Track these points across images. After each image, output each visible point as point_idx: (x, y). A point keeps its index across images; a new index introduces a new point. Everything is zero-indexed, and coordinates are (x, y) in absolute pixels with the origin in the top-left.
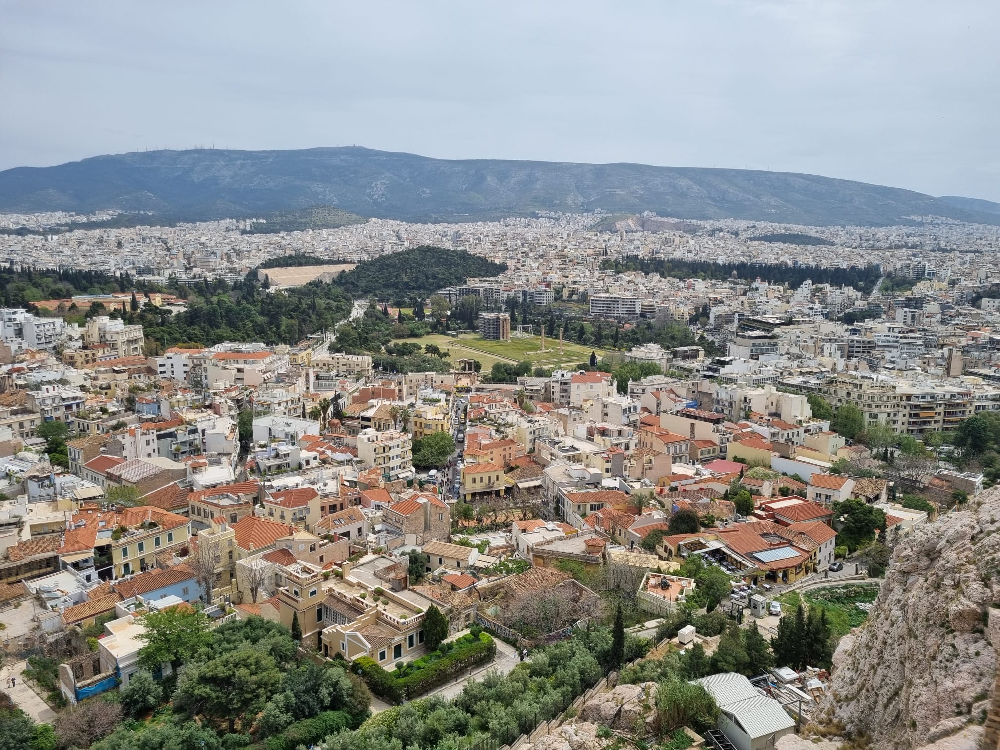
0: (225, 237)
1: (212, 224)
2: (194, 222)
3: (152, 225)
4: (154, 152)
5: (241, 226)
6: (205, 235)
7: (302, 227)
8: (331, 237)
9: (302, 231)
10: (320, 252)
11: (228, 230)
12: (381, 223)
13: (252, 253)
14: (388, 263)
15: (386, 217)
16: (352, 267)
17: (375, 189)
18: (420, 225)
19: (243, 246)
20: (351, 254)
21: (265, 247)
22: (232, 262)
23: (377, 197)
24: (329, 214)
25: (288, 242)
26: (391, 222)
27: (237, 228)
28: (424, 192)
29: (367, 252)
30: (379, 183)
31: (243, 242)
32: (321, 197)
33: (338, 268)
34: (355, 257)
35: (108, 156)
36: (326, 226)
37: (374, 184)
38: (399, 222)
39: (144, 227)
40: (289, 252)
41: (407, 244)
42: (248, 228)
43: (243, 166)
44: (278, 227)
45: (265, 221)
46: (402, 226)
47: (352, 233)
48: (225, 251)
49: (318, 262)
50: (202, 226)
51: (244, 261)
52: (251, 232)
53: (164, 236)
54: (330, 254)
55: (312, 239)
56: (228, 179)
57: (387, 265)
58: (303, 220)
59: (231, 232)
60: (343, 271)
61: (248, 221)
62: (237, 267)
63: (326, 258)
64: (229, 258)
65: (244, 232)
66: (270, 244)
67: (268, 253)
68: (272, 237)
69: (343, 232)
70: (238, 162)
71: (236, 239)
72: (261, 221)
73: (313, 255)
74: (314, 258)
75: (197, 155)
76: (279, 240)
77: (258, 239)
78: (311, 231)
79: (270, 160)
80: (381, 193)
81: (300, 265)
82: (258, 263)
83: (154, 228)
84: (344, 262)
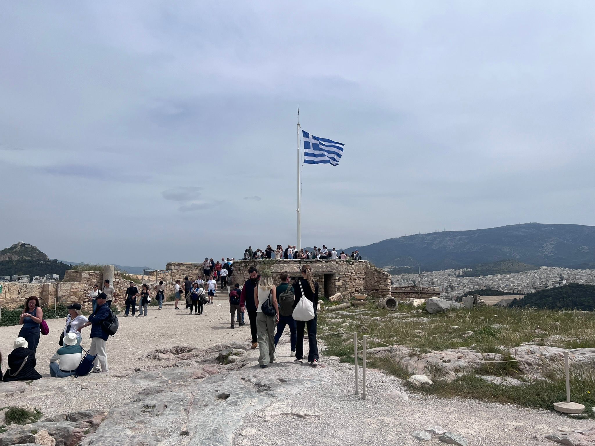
0: (447, 279)
1: (441, 272)
2: (431, 271)
3: (409, 273)
4: (414, 235)
5: (457, 273)
6: (436, 278)
7: (493, 273)
8: (512, 279)
9: (494, 275)
10: (502, 287)
11: (449, 275)
12: (549, 269)
13: (460, 288)
14: (545, 294)
15: (553, 266)
16: (523, 296)
17: (546, 248)
18: (579, 270)
19: (456, 284)
20: (523, 288)
21: (468, 285)
22: (448, 293)
23: (547, 253)
24: (512, 265)
25: (483, 281)
26: (557, 268)
27: (455, 274)
28: (583, 248)
29: (534, 287)
30: (548, 244)
31: (456, 282)
32: (508, 255)
33: (512, 297)
34: (526, 291)
35: (391, 239)
36: (510, 272)
37: (544, 245)
38: (564, 269)
39: (405, 274)
40: (483, 287)
41: (564, 282)
42: (461, 274)
43: (460, 239)
44: (479, 273)
45: (471, 270)
46: (566, 272)
47: (527, 276)
48: (445, 287)
49: (499, 293)
50: (435, 273)
51: (455, 292)
52: (463, 276)
53: (414, 279)
54: (509, 289)
55: (499, 280)
56: (451, 247)
57: (545, 296)
58: (495, 269)
59: (451, 277)
60: (515, 299)
61: (461, 270)
62: (450, 295)
63: (506, 291)
64: (447, 290)
65: (459, 276)
66: (472, 283)
67: (470, 288)
68: (475, 279)
69: (522, 276)
70: (458, 237)
71: (453, 280)
72: (469, 270)
73: (496, 289)
74: (497, 291)
75: (435, 235)
76: (478, 280)
77: (466, 280)
78: (499, 275)
79: (476, 235)
80: (550, 250)
81: (488, 295)
82: (463, 293)
83: (410, 275)
84: (517, 294)
